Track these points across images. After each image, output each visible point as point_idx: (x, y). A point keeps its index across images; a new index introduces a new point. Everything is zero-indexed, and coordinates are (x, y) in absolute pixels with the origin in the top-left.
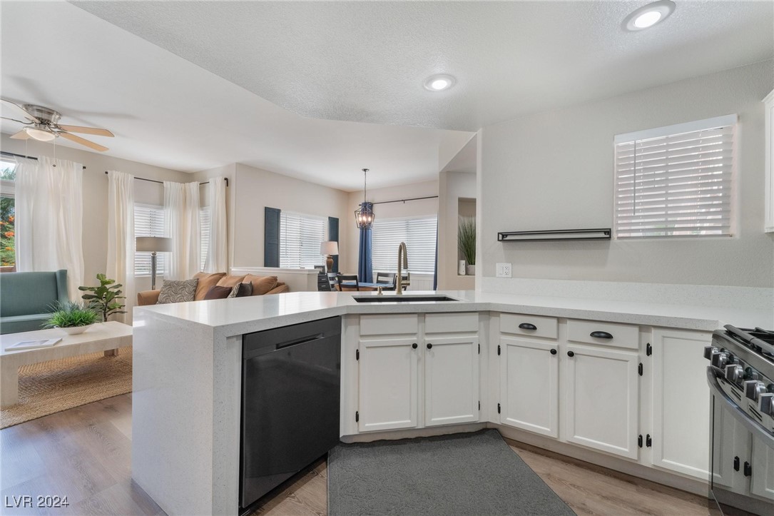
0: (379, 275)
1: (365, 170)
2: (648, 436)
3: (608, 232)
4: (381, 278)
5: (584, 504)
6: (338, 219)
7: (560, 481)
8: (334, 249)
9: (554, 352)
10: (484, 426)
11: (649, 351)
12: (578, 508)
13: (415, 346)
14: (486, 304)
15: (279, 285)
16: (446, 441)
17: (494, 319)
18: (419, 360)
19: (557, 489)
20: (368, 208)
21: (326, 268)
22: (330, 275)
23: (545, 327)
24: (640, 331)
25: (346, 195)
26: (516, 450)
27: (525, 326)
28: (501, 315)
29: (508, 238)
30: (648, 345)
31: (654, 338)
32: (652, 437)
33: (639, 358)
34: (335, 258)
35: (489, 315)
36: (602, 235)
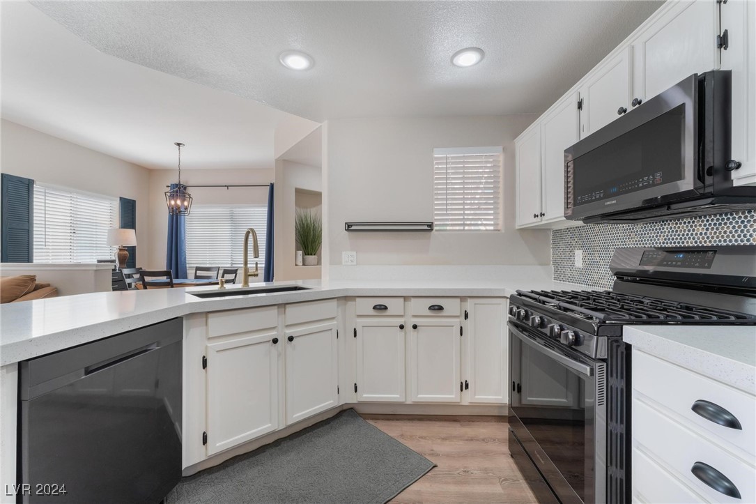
0: (198, 269)
1: (179, 144)
2: (466, 381)
3: (431, 226)
4: (199, 273)
5: (432, 450)
6: (134, 202)
7: (412, 437)
8: (130, 238)
9: (402, 327)
10: (341, 409)
11: (466, 316)
12: (429, 455)
13: (275, 341)
14: (343, 290)
15: (38, 288)
16: (308, 435)
17: (350, 304)
18: (279, 355)
19: (410, 445)
20: (179, 190)
21: (117, 262)
22: (126, 271)
23: (394, 306)
24: (461, 301)
25: (147, 173)
26: (371, 422)
27: (378, 307)
28: (358, 299)
29: (353, 228)
30: (466, 311)
31: (469, 306)
32: (469, 381)
33: (460, 322)
34: (132, 250)
35: (346, 300)
36: (426, 228)
